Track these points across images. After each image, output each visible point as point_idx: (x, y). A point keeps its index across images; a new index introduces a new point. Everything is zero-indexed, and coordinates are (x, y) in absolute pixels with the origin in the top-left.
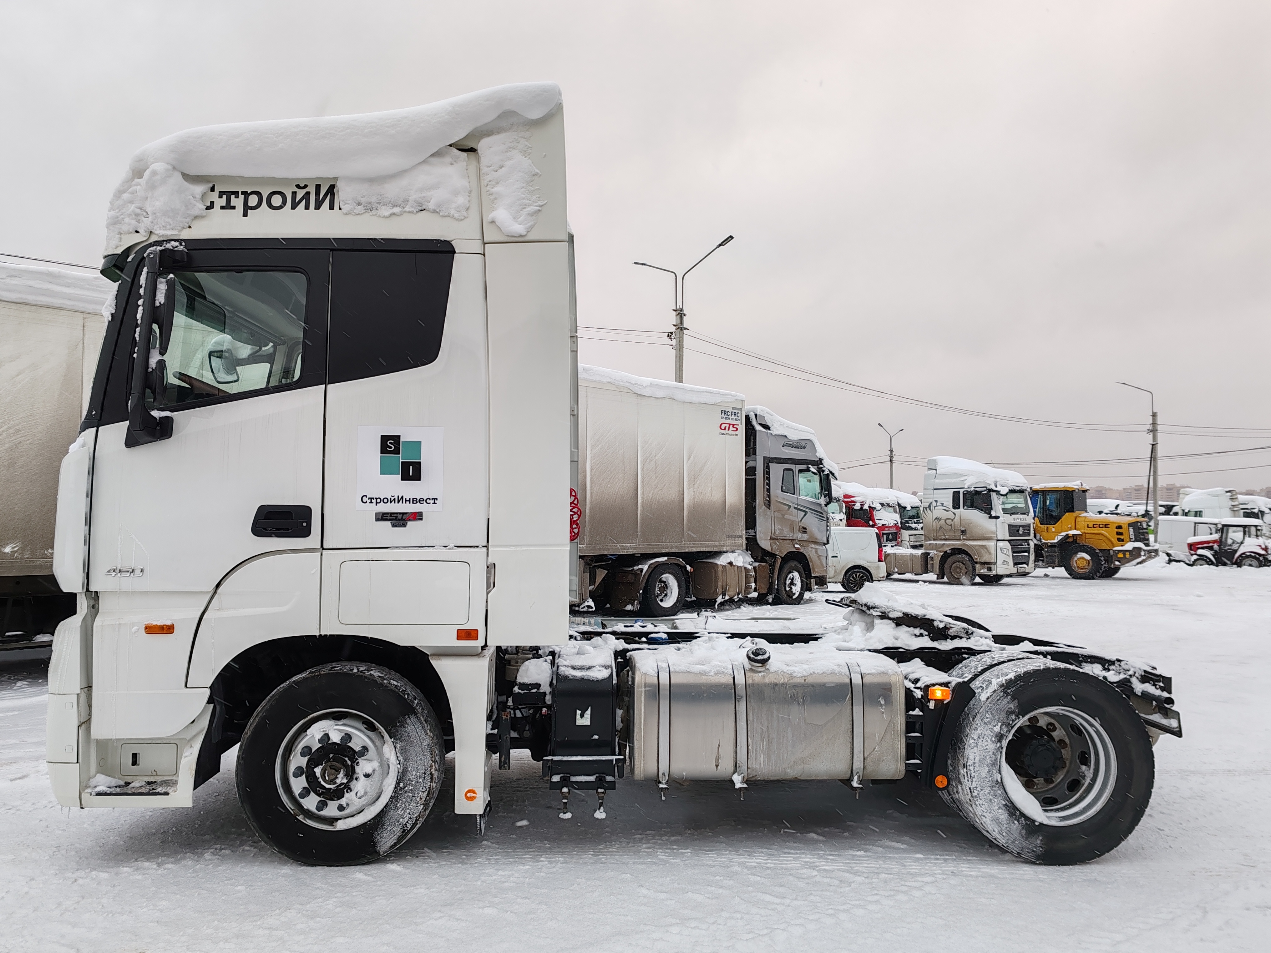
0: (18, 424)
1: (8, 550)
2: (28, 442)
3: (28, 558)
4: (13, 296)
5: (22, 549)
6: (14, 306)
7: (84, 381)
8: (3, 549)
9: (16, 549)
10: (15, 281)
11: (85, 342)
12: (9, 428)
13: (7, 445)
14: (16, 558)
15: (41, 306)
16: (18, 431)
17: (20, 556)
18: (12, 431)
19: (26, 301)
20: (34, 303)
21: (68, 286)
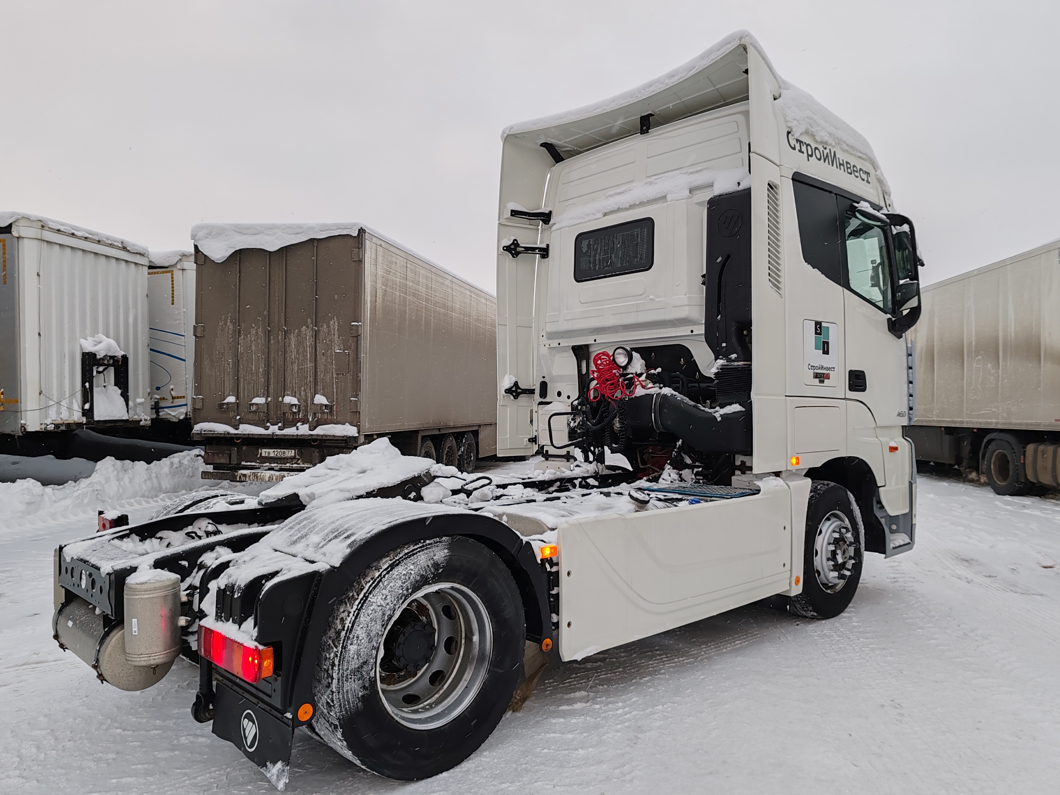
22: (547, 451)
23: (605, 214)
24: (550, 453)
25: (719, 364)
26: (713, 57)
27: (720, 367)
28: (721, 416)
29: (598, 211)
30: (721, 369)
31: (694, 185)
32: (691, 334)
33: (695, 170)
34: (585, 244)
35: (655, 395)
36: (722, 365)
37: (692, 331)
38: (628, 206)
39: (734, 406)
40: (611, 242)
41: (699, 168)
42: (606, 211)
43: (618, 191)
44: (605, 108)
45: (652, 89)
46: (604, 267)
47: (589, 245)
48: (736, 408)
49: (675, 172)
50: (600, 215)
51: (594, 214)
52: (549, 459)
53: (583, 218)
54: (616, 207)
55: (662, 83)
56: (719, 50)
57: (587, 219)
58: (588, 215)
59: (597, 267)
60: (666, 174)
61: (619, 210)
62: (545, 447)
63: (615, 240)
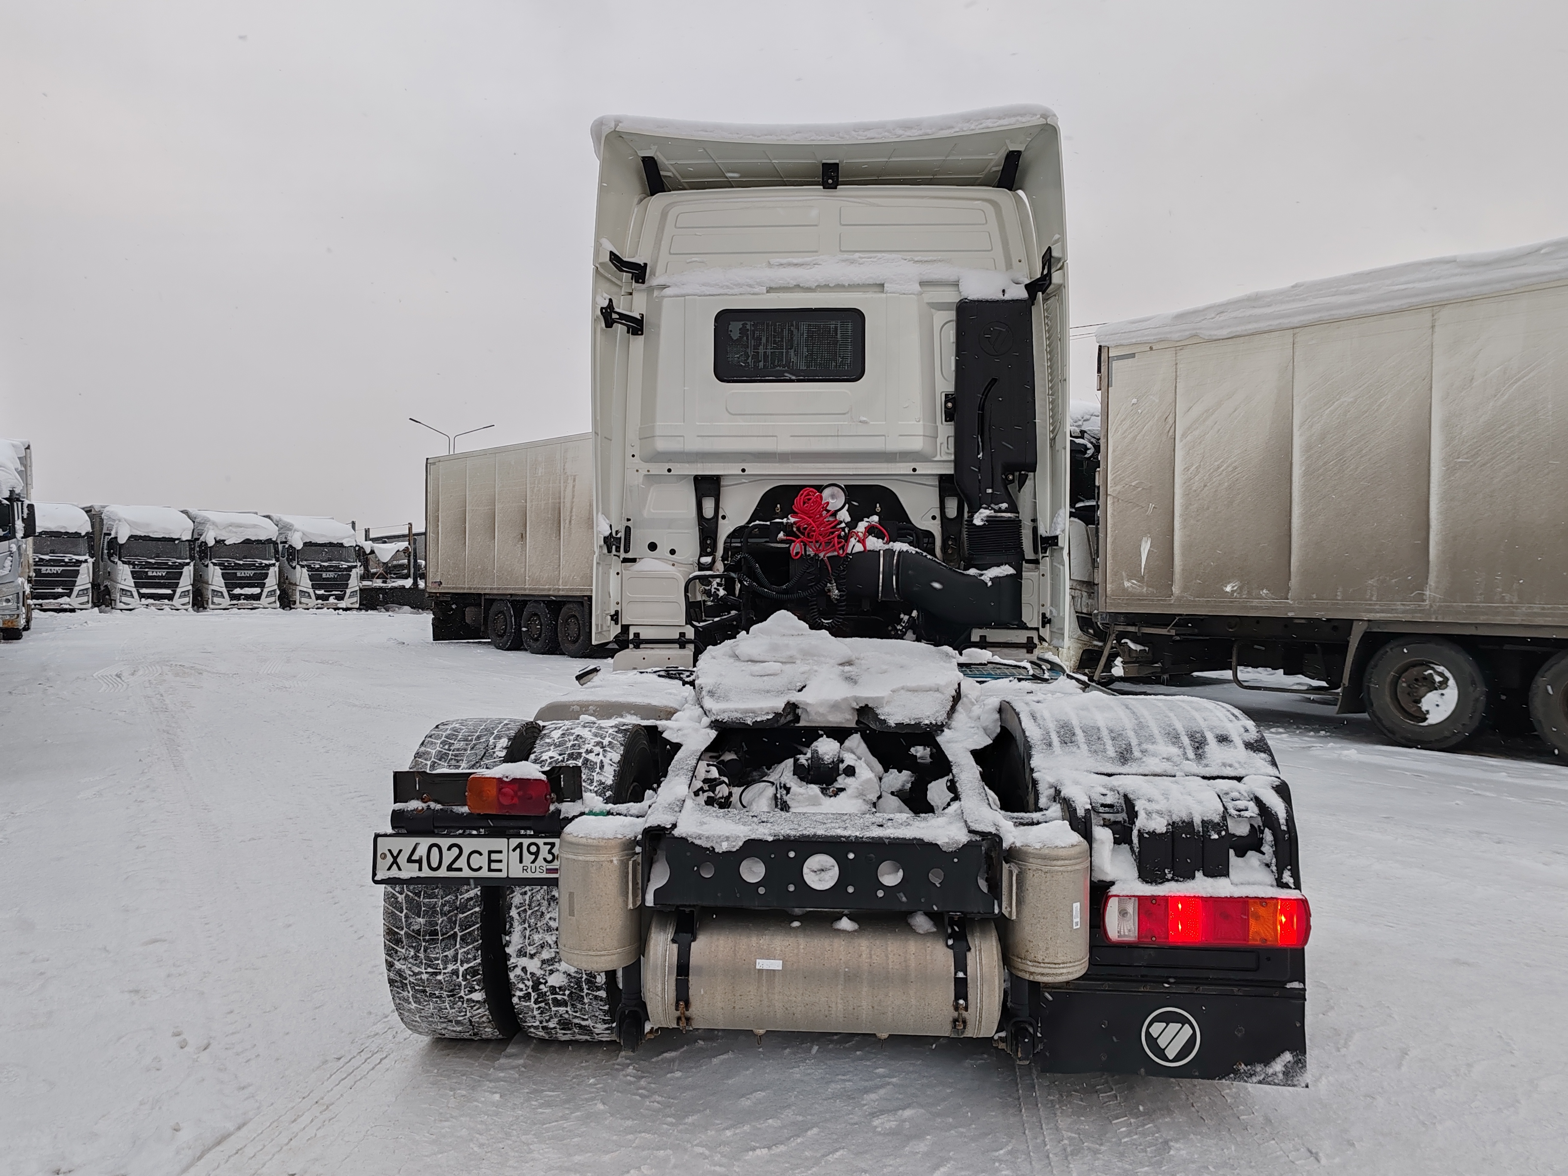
0: (1235, 461)
1: (1228, 589)
2: (1244, 478)
3: (1245, 598)
4: (1224, 333)
5: (1241, 588)
6: (1230, 342)
7: (1294, 404)
8: (1224, 588)
9: (1235, 588)
10: (1223, 317)
11: (1295, 360)
12: (1228, 467)
13: (1226, 484)
14: (1236, 598)
15: (1252, 334)
16: (1236, 468)
17: (1238, 596)
18: (1230, 469)
19: (1238, 334)
20: (1245, 333)
21: (1269, 305)
22: (637, 635)
23: (770, 290)
24: (642, 637)
25: (985, 515)
26: (991, 125)
27: (985, 519)
28: (991, 579)
29: (760, 284)
30: (986, 521)
31: (926, 278)
32: (912, 473)
33: (926, 259)
34: (735, 329)
35: (882, 552)
36: (988, 516)
37: (914, 470)
38: (814, 285)
39: (1003, 567)
40: (786, 332)
41: (931, 258)
42: (773, 285)
43: (795, 261)
44: (785, 137)
45: (870, 134)
46: (775, 366)
47: (743, 331)
48: (1007, 570)
49: (894, 255)
50: (764, 289)
51: (750, 286)
52: (642, 646)
53: (728, 287)
54: (793, 283)
55: (889, 131)
56: (999, 118)
57: (736, 290)
58: (739, 285)
59: (761, 364)
60: (879, 255)
61: (798, 288)
62: (631, 628)
63: (795, 331)
